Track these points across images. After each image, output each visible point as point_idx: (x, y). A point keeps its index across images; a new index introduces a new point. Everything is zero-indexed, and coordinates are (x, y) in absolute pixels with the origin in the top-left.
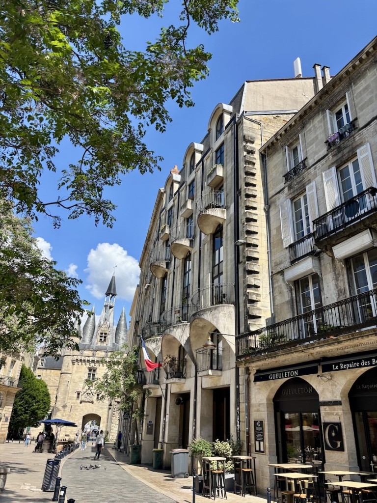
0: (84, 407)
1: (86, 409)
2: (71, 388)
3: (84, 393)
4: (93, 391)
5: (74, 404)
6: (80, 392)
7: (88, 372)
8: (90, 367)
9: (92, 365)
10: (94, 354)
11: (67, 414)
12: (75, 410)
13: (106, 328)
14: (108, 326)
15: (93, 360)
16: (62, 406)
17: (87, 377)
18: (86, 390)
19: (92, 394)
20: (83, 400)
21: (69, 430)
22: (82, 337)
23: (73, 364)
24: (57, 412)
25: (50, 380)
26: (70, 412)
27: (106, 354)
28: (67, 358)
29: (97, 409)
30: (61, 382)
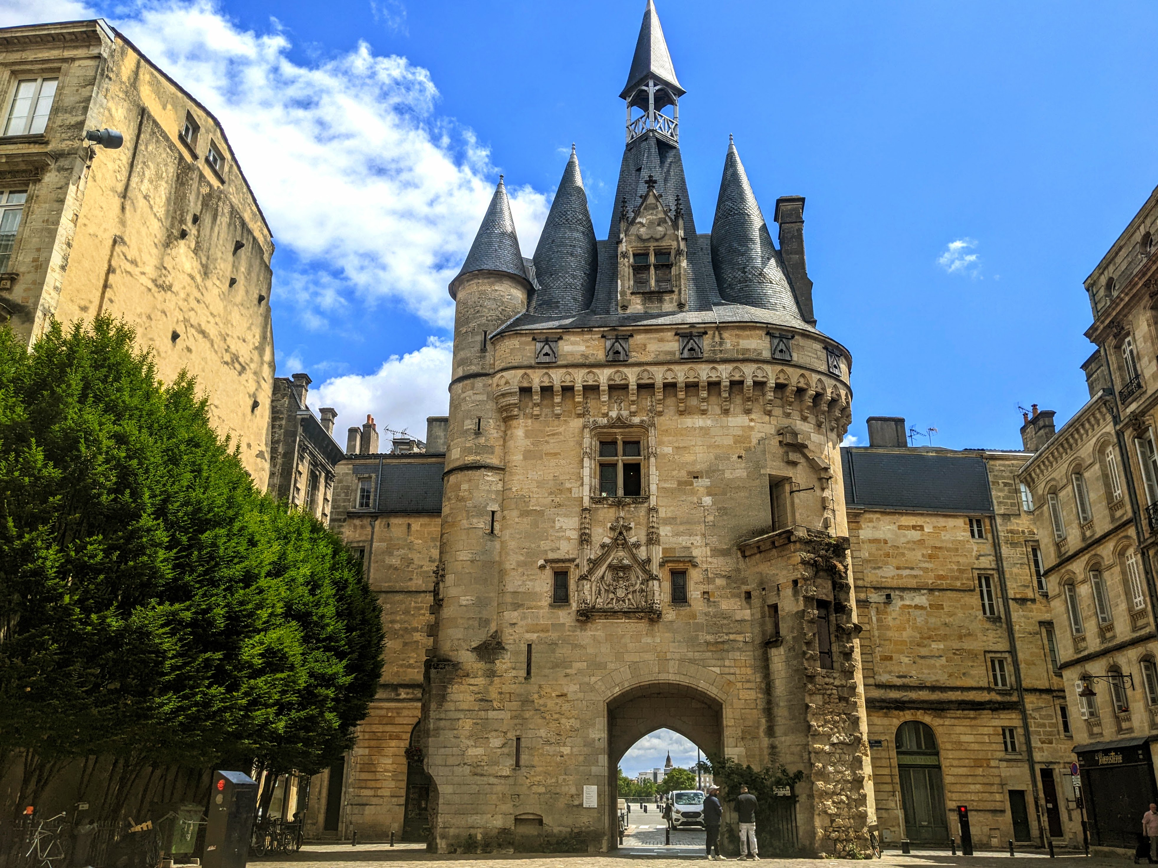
0: (605, 649)
1: (619, 657)
2: (512, 544)
3: (595, 564)
4: (642, 553)
5: (542, 635)
6: (567, 564)
7: (598, 453)
8: (605, 421)
9: (614, 414)
10: (620, 349)
11: (508, 696)
12: (555, 666)
13: (659, 225)
14: (672, 214)
15: (618, 382)
16: (475, 649)
17: (596, 482)
18: (603, 546)
19: (645, 571)
20: (594, 607)
21: (535, 789)
22: (537, 286)
23: (505, 414)
24: (450, 681)
25: (408, 566)
26: (525, 679)
27: (689, 346)
28: (471, 392)
29: (690, 655)
30: (450, 519)
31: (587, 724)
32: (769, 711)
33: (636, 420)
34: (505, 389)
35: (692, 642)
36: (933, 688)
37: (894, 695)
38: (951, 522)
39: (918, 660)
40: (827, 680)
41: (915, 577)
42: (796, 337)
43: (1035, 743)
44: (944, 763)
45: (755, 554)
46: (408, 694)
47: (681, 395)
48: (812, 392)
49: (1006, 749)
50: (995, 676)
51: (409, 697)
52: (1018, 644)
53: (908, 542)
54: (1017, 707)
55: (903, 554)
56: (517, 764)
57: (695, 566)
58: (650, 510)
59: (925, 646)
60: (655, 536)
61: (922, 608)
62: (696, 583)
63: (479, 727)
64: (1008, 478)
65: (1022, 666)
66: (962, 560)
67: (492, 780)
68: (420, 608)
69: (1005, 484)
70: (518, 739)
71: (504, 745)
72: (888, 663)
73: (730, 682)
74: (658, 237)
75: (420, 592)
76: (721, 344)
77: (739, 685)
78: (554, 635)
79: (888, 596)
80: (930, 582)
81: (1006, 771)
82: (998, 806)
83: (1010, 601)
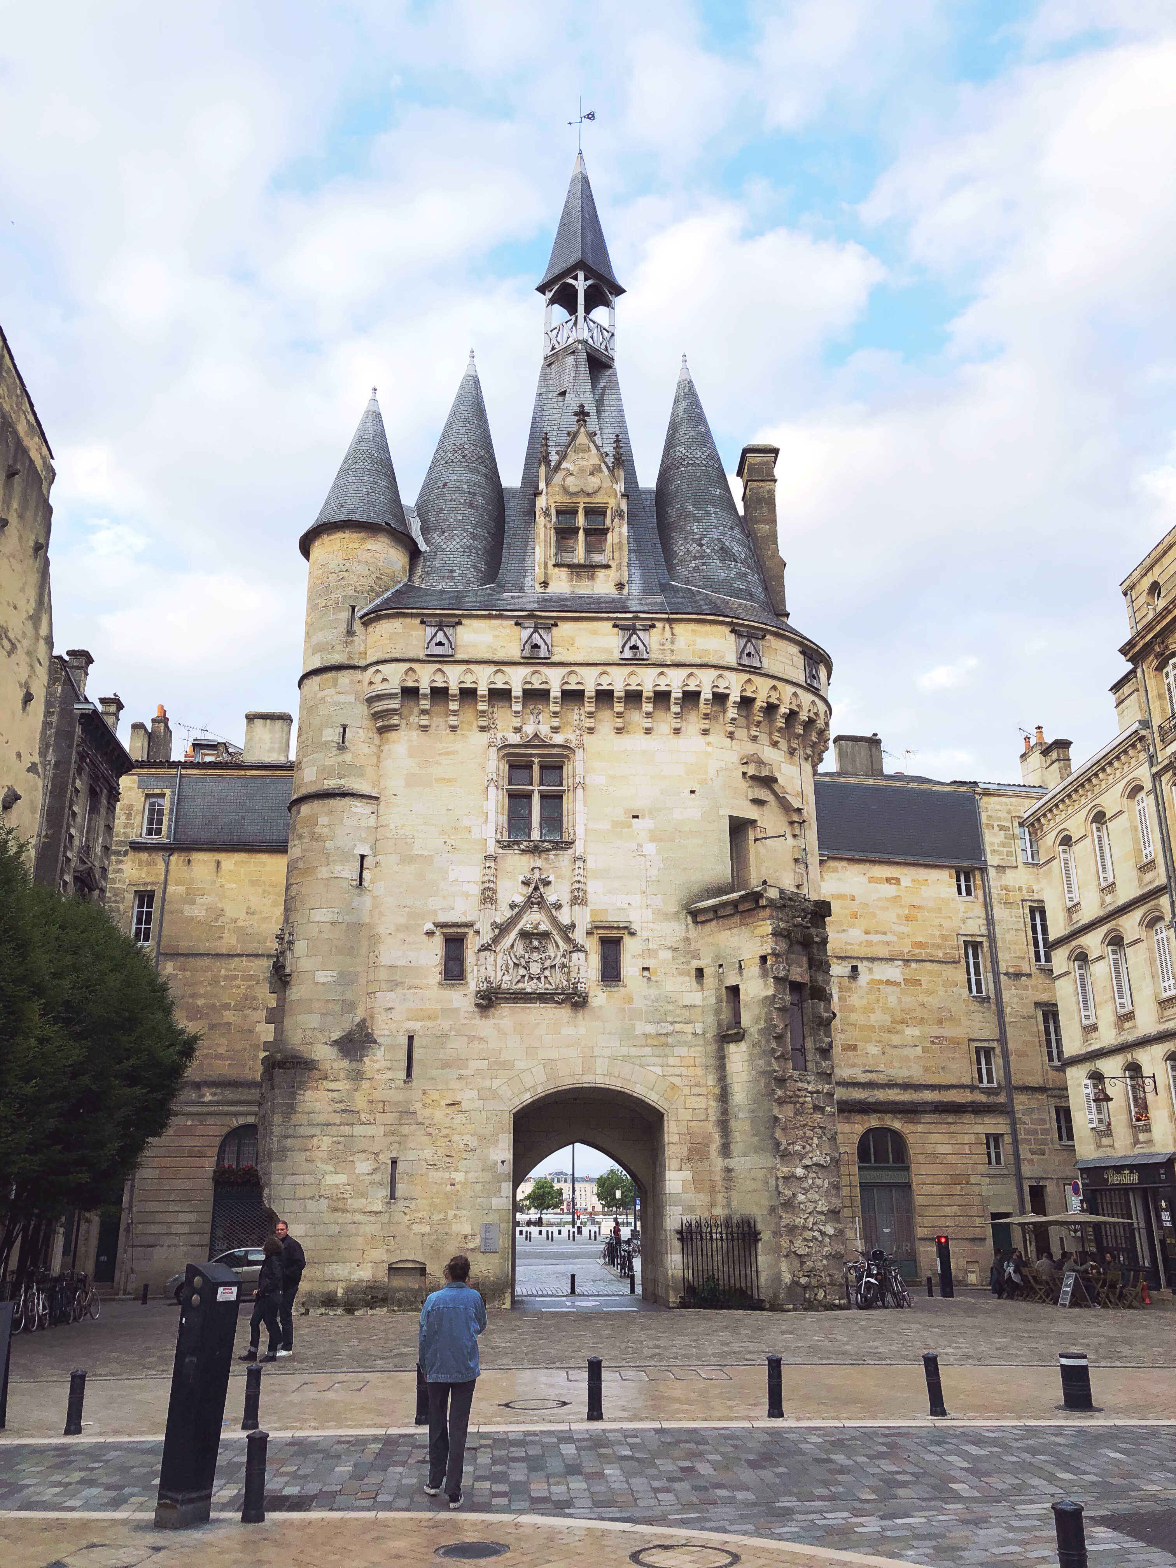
0: (515, 1041)
1: (531, 1053)
2: (389, 901)
3: (502, 930)
4: (564, 917)
5: (428, 1024)
6: (466, 930)
7: (506, 780)
8: (515, 739)
9: (529, 729)
10: (540, 642)
11: (381, 1105)
12: (446, 1065)
13: (591, 474)
14: (610, 460)
15: (537, 686)
16: (335, 1043)
17: (504, 819)
18: (512, 906)
19: (568, 940)
20: (499, 987)
21: (416, 1228)
22: (423, 547)
23: (380, 724)
24: (302, 1085)
25: (216, 920)
26: (405, 1082)
27: (631, 643)
28: (332, 691)
29: (624, 1051)
30: (300, 864)
31: (486, 1140)
32: (724, 1125)
33: (558, 739)
34: (380, 688)
35: (628, 1035)
36: (906, 1086)
37: (858, 1095)
38: (934, 875)
39: (887, 1049)
40: (800, 1084)
41: (888, 943)
42: (768, 637)
43: (1024, 1153)
44: (915, 1180)
45: (710, 920)
46: (215, 1094)
47: (619, 707)
48: (783, 710)
49: (990, 1163)
50: (980, 1071)
51: (216, 1098)
52: (1010, 1031)
53: (880, 899)
54: (1005, 1110)
55: (874, 915)
56: (392, 1196)
57: (632, 934)
58: (576, 859)
59: (897, 1033)
60: (581, 894)
61: (895, 984)
62: (634, 956)
63: (341, 1147)
64: (1005, 819)
65: (1012, 1058)
66: (946, 923)
67: (359, 1217)
68: (235, 978)
69: (1002, 828)
70: (394, 1162)
71: (375, 1171)
72: (851, 1053)
73: (674, 1086)
74: (590, 491)
75: (233, 956)
76: (672, 642)
77: (686, 1091)
78: (445, 1025)
79: (855, 969)
80: (906, 951)
81: (986, 1188)
82: (977, 1233)
83: (1002, 976)
